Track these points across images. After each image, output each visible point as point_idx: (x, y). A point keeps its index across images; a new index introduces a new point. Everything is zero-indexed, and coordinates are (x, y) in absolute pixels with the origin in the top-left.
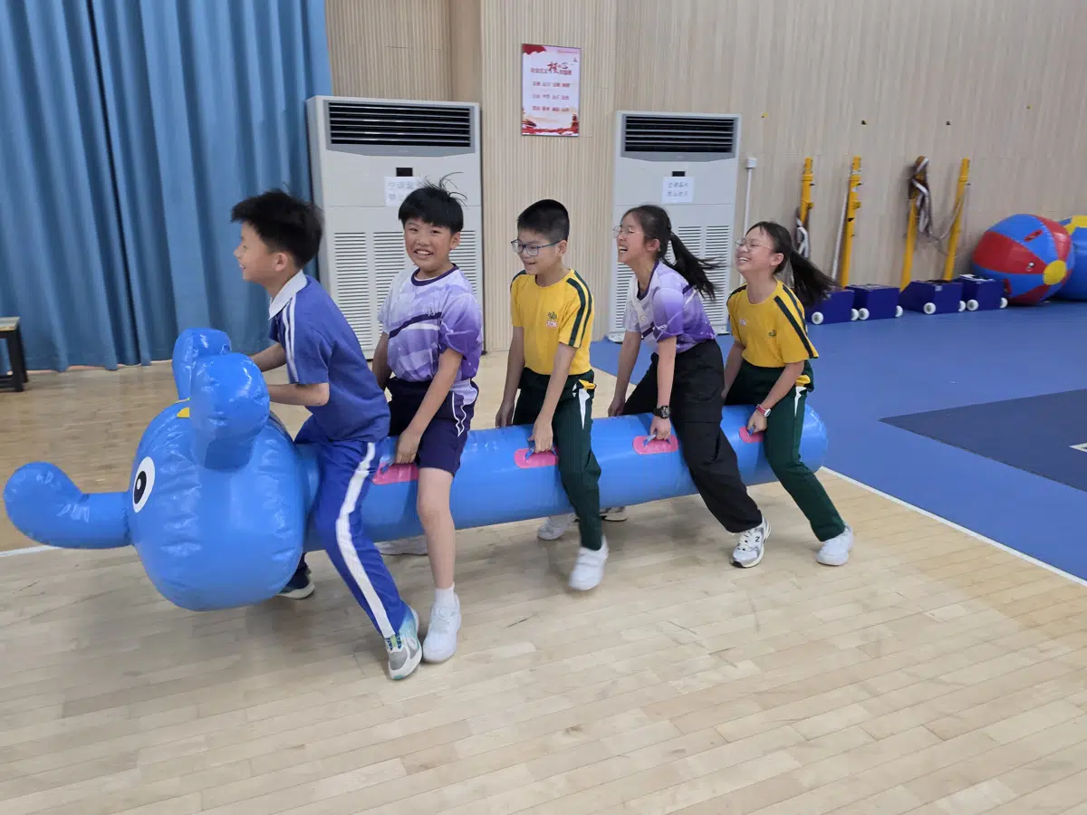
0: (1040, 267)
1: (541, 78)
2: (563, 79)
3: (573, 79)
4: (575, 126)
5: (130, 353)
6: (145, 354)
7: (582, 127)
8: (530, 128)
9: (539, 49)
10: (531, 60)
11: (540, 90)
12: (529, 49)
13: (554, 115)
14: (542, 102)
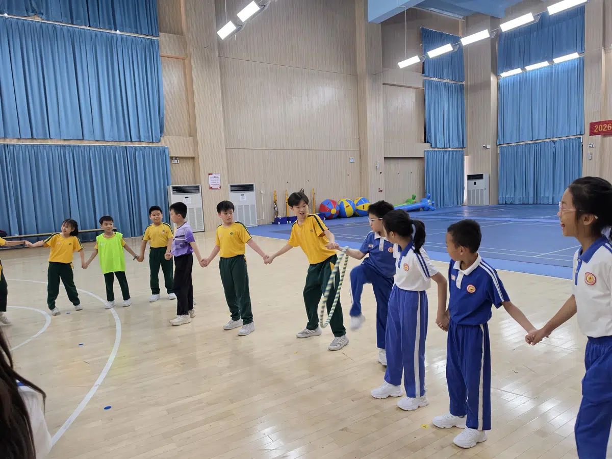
0: (330, 210)
1: (213, 179)
2: (217, 179)
3: (219, 179)
4: (220, 187)
5: (133, 235)
6: (136, 234)
7: (222, 187)
8: (211, 188)
9: (212, 174)
10: (210, 176)
11: (213, 181)
12: (210, 174)
13: (215, 186)
14: (213, 183)
